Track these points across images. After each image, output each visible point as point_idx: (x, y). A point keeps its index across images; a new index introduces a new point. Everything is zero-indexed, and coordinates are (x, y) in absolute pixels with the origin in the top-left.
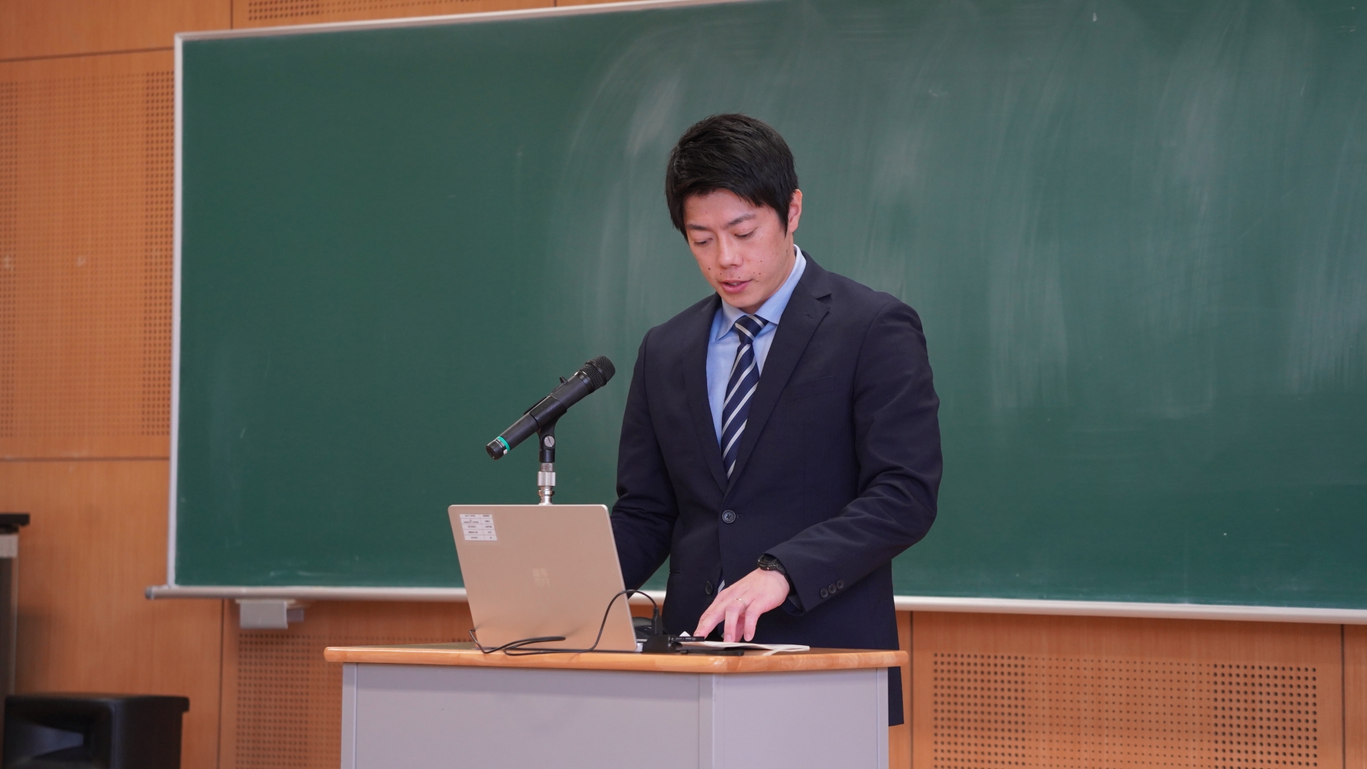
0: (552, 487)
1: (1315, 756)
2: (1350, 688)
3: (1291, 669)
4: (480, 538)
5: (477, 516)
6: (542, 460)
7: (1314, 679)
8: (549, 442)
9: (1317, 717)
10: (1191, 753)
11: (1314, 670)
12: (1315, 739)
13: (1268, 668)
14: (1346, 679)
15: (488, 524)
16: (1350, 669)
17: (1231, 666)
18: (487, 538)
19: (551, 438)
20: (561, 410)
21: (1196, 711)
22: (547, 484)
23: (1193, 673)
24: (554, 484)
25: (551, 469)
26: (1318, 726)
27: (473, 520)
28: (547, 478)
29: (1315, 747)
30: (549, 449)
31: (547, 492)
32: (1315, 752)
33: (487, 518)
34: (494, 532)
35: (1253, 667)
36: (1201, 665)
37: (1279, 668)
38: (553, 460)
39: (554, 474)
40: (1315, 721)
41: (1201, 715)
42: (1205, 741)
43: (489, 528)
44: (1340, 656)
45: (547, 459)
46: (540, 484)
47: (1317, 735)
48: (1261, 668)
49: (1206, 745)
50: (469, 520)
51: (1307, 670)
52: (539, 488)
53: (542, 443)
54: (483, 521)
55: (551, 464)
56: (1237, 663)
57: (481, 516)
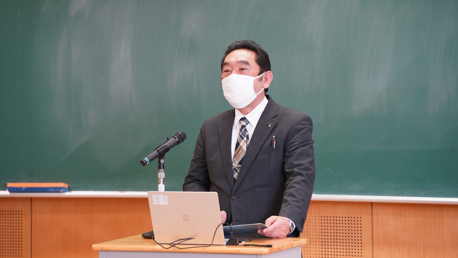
0: (163, 178)
1: (361, 250)
2: (375, 224)
3: (352, 217)
4: (161, 204)
5: (160, 196)
6: (160, 168)
7: (361, 221)
8: (162, 161)
9: (362, 235)
10: (312, 249)
11: (361, 218)
12: (361, 243)
13: (343, 217)
14: (373, 221)
15: (165, 199)
16: (375, 217)
17: (328, 217)
18: (164, 204)
19: (163, 160)
20: (167, 150)
21: (314, 234)
22: (162, 178)
23: (313, 220)
24: (164, 177)
25: (163, 171)
26: (362, 239)
27: (158, 197)
28: (162, 175)
29: (361, 246)
30: (162, 164)
31: (162, 180)
32: (361, 248)
33: (164, 197)
34: (167, 201)
35: (337, 217)
36: (316, 216)
37: (347, 217)
38: (163, 168)
39: (164, 173)
40: (361, 237)
41: (316, 235)
42: (318, 245)
43: (165, 200)
44: (371, 212)
45: (162, 167)
46: (159, 177)
47: (362, 242)
48: (339, 217)
49: (318, 246)
50: (156, 197)
51: (358, 218)
52: (159, 179)
53: (160, 162)
54: (163, 197)
55: (163, 170)
56: (330, 215)
57: (162, 196)
